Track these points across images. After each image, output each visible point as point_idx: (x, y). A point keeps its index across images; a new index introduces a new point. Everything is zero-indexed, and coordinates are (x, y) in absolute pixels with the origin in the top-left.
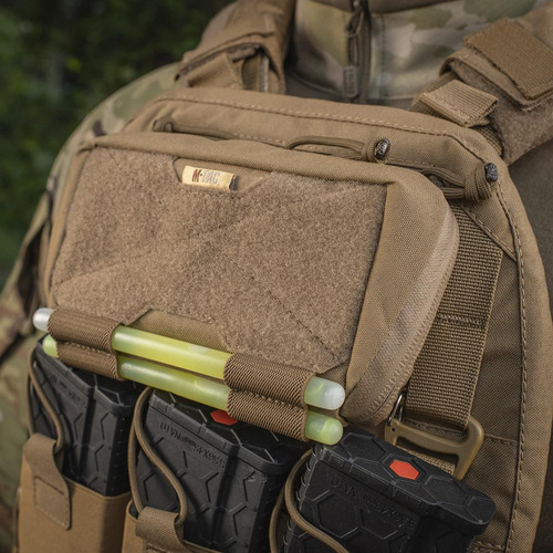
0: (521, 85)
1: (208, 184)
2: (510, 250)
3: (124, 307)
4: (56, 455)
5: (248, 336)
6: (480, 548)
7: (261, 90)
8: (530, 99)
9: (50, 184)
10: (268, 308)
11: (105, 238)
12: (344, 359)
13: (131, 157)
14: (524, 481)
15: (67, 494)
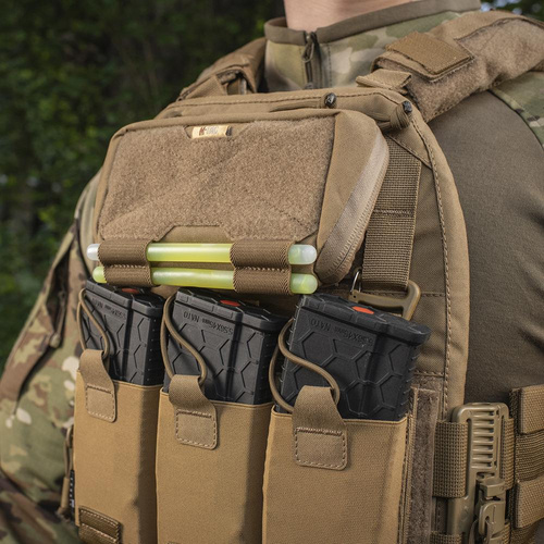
0: (428, 66)
1: (210, 135)
2: (426, 161)
3: (155, 228)
4: (104, 361)
5: (245, 226)
6: (425, 376)
7: (242, 93)
8: (435, 74)
9: (77, 215)
10: (259, 206)
11: (138, 187)
12: (314, 230)
13: (154, 131)
14: (453, 322)
15: (113, 392)
